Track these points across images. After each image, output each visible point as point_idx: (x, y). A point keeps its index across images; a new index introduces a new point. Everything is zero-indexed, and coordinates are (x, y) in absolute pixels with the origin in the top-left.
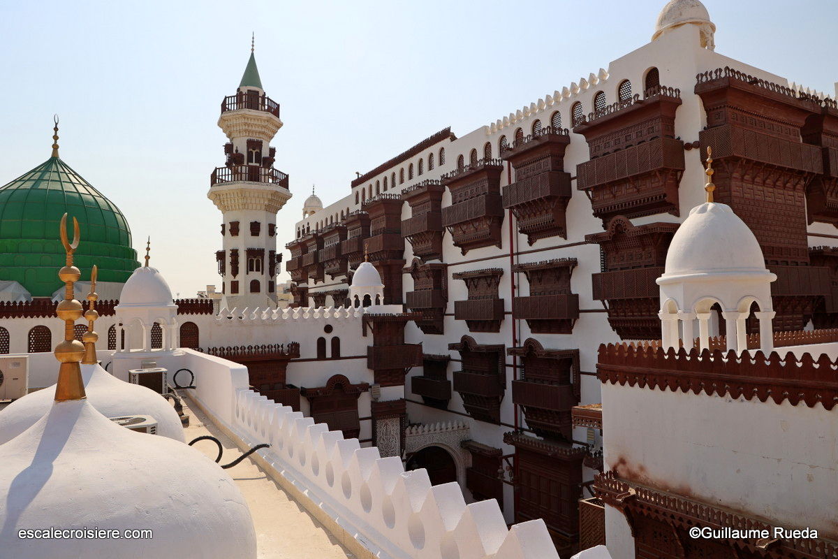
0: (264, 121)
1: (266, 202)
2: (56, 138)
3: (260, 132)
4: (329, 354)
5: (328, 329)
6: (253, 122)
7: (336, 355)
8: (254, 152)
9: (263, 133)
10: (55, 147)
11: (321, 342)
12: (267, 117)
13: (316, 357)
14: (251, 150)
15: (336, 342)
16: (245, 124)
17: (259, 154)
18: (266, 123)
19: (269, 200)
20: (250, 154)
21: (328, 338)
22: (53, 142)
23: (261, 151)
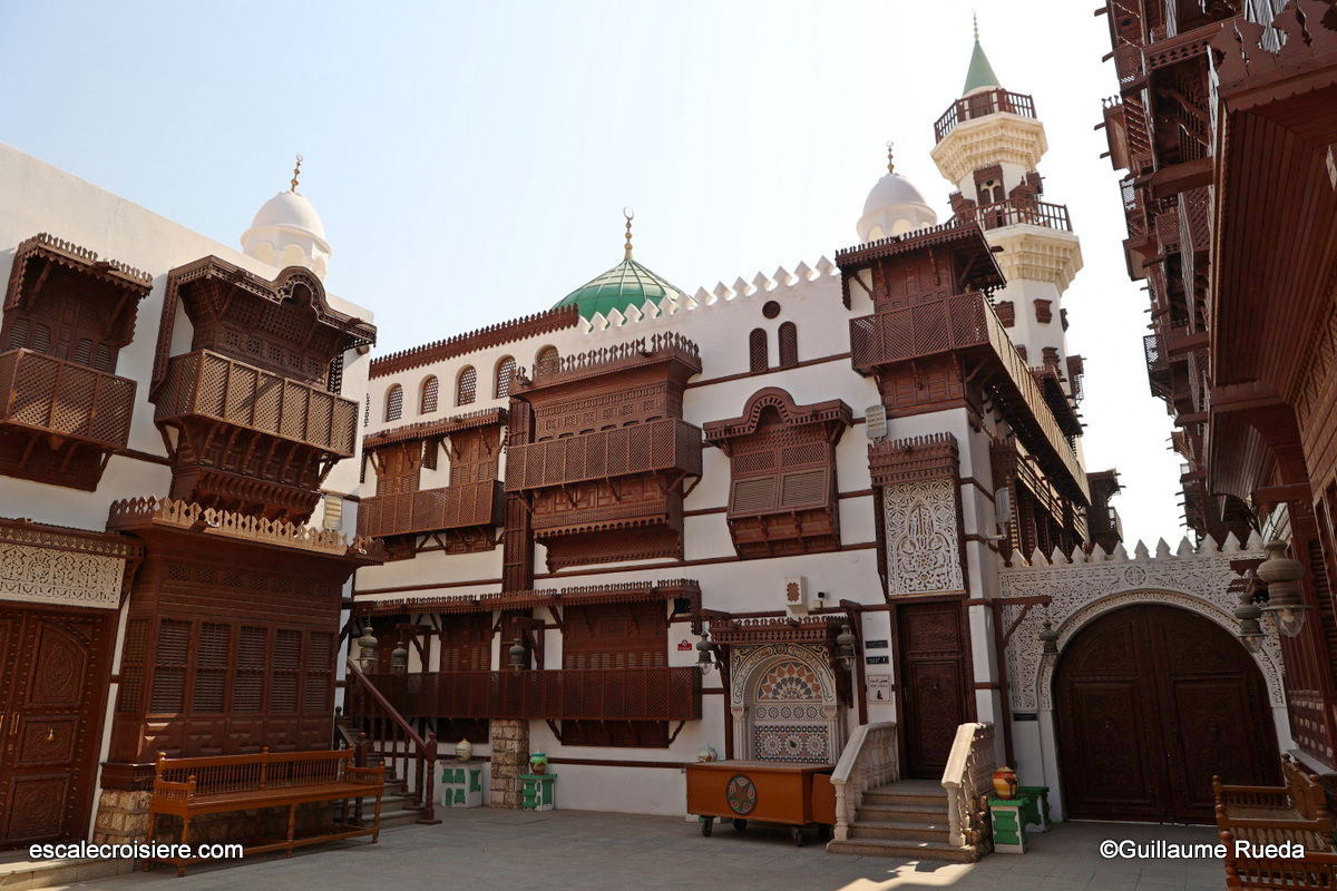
0: (996, 128)
1: (1016, 262)
2: (629, 236)
3: (994, 153)
4: (774, 359)
5: (771, 309)
6: (975, 139)
7: (790, 360)
8: (991, 189)
9: (1002, 151)
10: (628, 247)
11: (758, 338)
12: (997, 120)
13: (747, 369)
14: (984, 187)
15: (788, 333)
16: (965, 148)
17: (999, 191)
18: (1000, 132)
19: (1021, 257)
20: (983, 196)
21: (772, 328)
22: (626, 241)
23: (1002, 183)
